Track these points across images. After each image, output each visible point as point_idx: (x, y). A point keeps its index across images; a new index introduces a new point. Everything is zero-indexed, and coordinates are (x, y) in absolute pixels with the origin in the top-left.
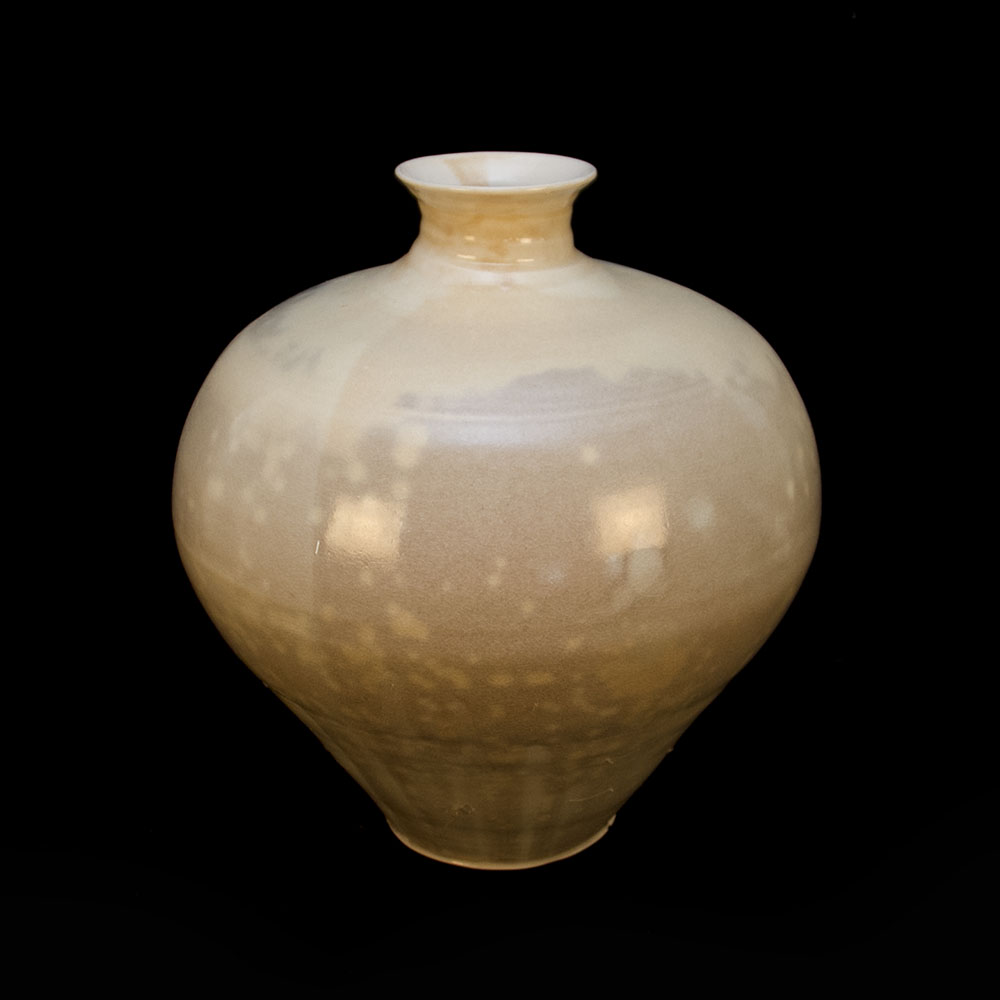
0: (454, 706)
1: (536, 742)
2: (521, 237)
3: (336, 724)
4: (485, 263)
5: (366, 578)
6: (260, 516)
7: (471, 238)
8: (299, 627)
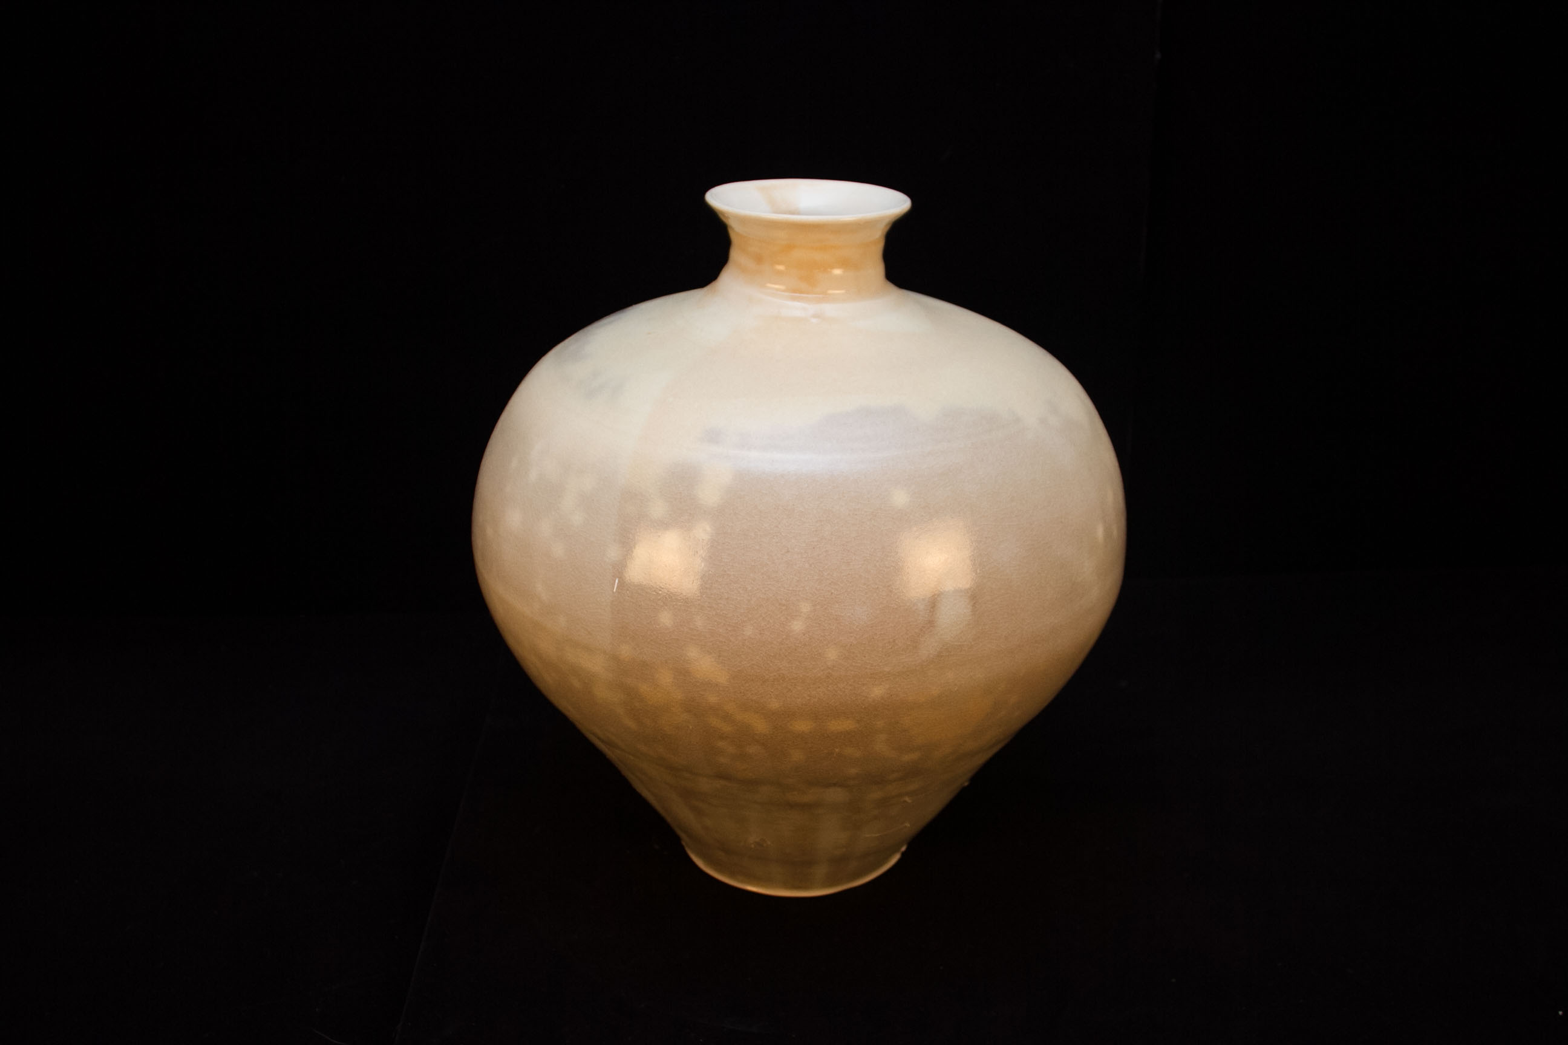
0: (752, 750)
1: (835, 785)
2: (833, 268)
3: (632, 757)
4: (796, 292)
5: (666, 619)
6: (558, 550)
7: (781, 268)
8: (595, 665)
